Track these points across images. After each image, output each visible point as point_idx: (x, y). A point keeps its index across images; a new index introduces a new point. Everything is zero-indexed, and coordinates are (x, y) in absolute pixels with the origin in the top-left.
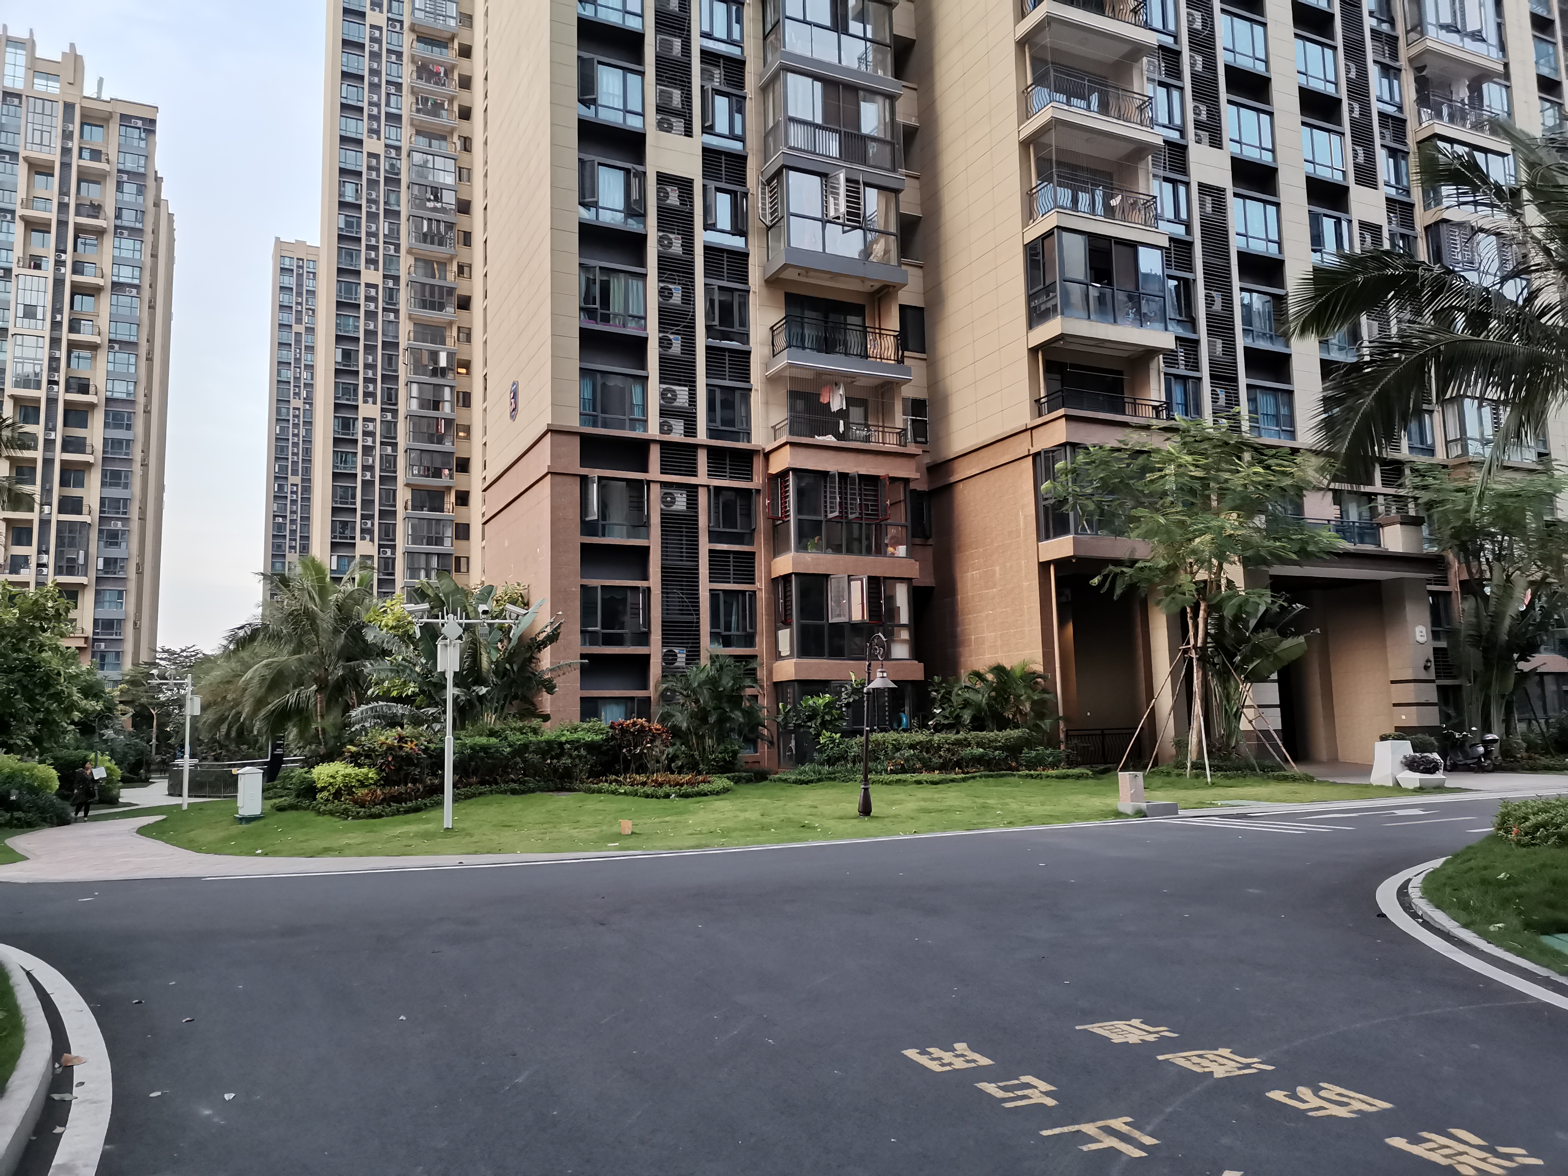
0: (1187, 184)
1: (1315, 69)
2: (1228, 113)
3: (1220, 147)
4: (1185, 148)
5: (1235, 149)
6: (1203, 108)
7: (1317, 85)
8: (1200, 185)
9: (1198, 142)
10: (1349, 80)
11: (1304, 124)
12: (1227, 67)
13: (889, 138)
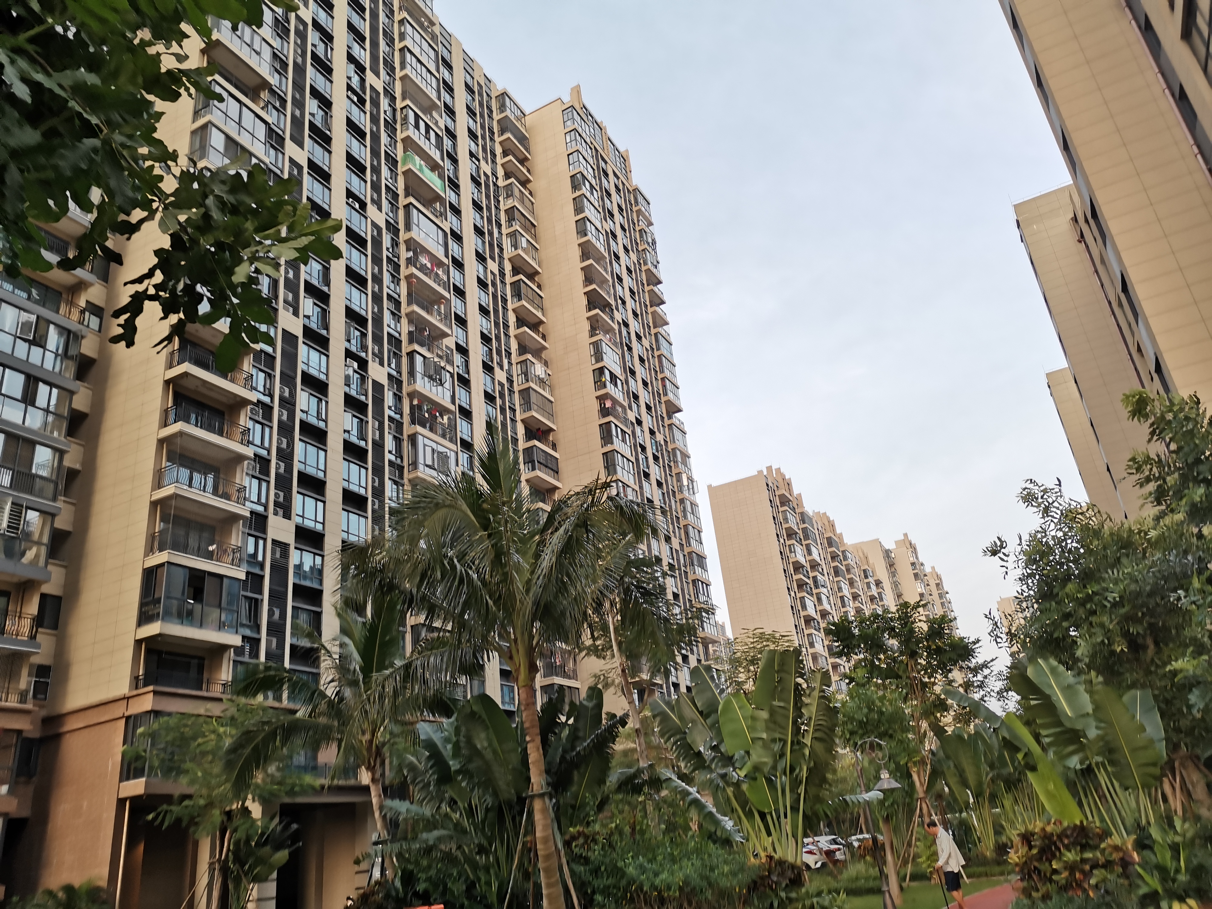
0: (265, 540)
1: (354, 479)
2: (297, 500)
3: (290, 519)
4: (266, 517)
5: (299, 520)
6: (282, 494)
7: (354, 488)
8: (273, 540)
9: (276, 513)
10: (373, 487)
11: (343, 509)
12: (299, 472)
13: (54, 478)
